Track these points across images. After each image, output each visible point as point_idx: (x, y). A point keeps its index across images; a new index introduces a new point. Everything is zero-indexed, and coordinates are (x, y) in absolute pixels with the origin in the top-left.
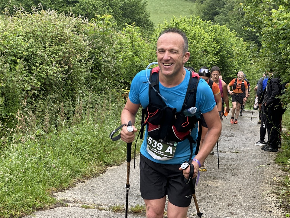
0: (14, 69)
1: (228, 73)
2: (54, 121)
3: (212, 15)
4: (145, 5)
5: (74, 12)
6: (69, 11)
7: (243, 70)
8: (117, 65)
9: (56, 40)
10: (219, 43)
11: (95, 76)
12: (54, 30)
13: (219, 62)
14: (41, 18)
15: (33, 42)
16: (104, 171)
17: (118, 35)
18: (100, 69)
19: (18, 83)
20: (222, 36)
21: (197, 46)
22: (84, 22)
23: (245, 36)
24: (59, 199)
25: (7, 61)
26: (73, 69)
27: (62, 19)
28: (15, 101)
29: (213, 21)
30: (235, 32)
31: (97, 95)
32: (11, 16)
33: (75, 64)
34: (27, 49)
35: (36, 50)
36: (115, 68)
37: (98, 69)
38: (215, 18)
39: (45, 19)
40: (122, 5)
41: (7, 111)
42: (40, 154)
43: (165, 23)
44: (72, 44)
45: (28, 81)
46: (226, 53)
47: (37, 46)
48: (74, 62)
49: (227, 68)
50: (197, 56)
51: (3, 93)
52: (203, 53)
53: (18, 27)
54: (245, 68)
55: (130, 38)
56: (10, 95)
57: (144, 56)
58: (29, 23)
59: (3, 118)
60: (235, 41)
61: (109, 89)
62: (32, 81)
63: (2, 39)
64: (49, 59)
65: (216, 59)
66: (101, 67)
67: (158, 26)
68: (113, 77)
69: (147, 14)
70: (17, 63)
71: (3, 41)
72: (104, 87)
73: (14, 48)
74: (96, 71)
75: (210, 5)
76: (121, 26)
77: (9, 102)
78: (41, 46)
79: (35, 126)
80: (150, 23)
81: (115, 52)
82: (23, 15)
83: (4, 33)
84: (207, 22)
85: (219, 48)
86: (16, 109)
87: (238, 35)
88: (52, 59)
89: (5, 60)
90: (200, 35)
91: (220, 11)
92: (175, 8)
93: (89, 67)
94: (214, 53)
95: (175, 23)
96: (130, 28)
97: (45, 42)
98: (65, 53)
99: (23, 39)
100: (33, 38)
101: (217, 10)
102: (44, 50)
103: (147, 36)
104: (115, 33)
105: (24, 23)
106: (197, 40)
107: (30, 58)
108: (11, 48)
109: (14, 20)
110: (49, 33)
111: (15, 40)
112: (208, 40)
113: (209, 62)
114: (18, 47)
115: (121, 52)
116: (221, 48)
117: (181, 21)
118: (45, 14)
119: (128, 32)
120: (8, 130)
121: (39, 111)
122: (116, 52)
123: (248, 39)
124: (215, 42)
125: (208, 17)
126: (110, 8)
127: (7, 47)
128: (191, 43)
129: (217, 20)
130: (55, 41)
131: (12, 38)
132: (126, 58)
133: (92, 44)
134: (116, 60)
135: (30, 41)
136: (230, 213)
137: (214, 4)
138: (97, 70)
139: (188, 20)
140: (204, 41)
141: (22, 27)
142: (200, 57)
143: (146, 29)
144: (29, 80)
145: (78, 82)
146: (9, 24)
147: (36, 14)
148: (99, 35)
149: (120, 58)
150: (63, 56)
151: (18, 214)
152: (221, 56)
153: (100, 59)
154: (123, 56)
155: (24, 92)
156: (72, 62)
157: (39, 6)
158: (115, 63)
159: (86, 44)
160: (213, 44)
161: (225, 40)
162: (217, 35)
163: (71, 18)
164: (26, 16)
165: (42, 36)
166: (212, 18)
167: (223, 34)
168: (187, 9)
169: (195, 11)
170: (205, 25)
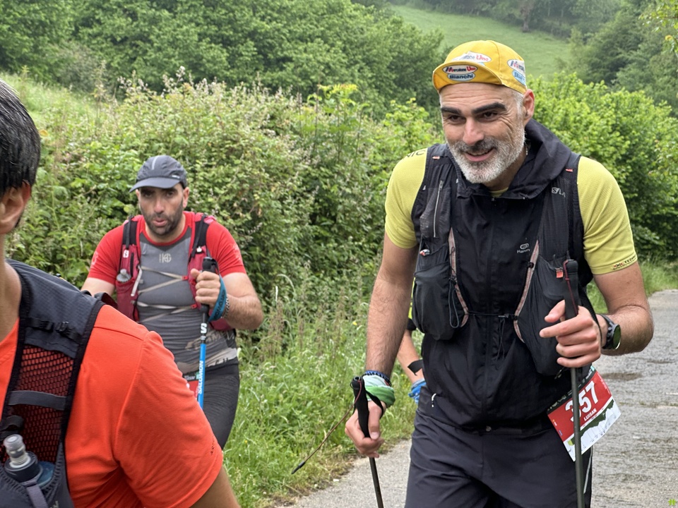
1: (654, 206)
3: (611, 68)
8: (375, 204)
9: (221, 151)
10: (628, 134)
11: (322, 232)
12: (215, 128)
13: (630, 179)
14: (182, 103)
17: (376, 130)
18: (333, 214)
20: (633, 117)
22: (291, 104)
26: (266, 220)
30: (666, 105)
31: (328, 279)
33: (269, 207)
37: (330, 215)
38: (619, 74)
39: (194, 105)
44: (258, 160)
46: (646, 156)
48: (267, 202)
49: (652, 193)
58: (157, 117)
60: (668, 126)
64: (204, 199)
65: (623, 172)
66: (335, 209)
68: (366, 232)
72: (346, 258)
74: (326, 221)
75: (604, 46)
81: (368, 173)
84: (594, 86)
85: (630, 145)
88: (210, 200)
89: (96, 209)
90: (578, 118)
91: (630, 59)
93: (305, 212)
96: (403, 111)
97: (194, 160)
98: (242, 182)
101: (621, 56)
104: (367, 125)
106: (572, 130)
108: (110, 179)
110: (202, 136)
111: (119, 159)
112: (600, 129)
116: (634, 145)
119: (400, 122)
122: (374, 172)
124: (618, 134)
127: (102, 178)
129: (622, 79)
130: (219, 156)
133: (312, 157)
134: (371, 192)
137: (613, 44)
138: (328, 218)
139: (549, 85)
140: (590, 131)
145: (279, 252)
148: (329, 133)
149: (381, 185)
150: (238, 190)
152: (634, 165)
153: (332, 191)
156: (259, 202)
157: (180, 76)
158: (370, 198)
160: (612, 138)
161: (641, 127)
162: (621, 115)
163: (261, 98)
164: (150, 99)
165: (186, 145)
166: (611, 75)
167: (635, 112)
168: (550, 60)
169: (568, 62)
170: (591, 95)
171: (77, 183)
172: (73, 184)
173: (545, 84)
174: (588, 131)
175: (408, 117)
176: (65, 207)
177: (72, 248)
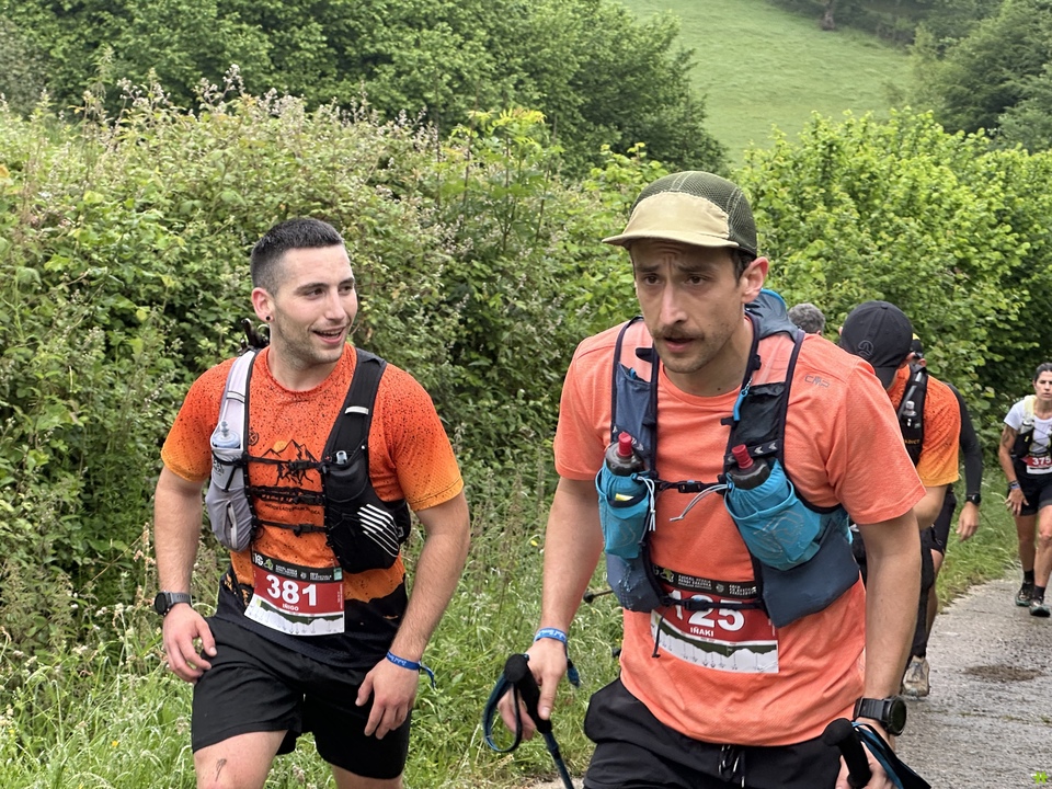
0: (121, 350)
3: (989, 107)
4: (684, 66)
8: (567, 332)
10: (1024, 230)
11: (470, 378)
12: (293, 179)
13: (1027, 314)
15: (202, 235)
17: (568, 199)
18: (492, 347)
19: (139, 411)
20: (1036, 199)
21: (924, 247)
22: (420, 142)
25: (93, 318)
27: (327, 133)
28: (127, 488)
29: (992, 132)
31: (479, 463)
32: (112, 124)
33: (382, 325)
34: (178, 265)
35: (217, 267)
36: (561, 344)
37: (486, 348)
40: (582, 67)
41: (94, 535)
43: (780, 143)
44: (368, 239)
47: (219, 250)
48: (380, 318)
50: (925, 291)
51: (79, 453)
52: (950, 276)
53: (139, 169)
56: (106, 462)
58: (187, 154)
59: (75, 563)
61: (532, 439)
63: (76, 220)
65: (1015, 301)
66: (496, 339)
67: (747, 158)
68: (550, 383)
69: (692, 107)
70: (136, 325)
71: (79, 230)
72: (512, 428)
73: (124, 262)
74: (477, 359)
76: (578, 162)
77: (101, 495)
78: (236, 251)
80: (709, 147)
81: (556, 275)
82: (160, 117)
83: (85, 198)
84: (966, 137)
85: (1028, 250)
86: (133, 522)
89: (86, 312)
90: (935, 195)
91: (1025, 91)
92: (817, 79)
93: (443, 339)
94: (1004, 277)
95: (824, 143)
96: (621, 165)
97: (254, 234)
99: (160, 222)
100: (203, 217)
101: (1009, 83)
104: (556, 188)
105: (166, 154)
106: (923, 216)
107: (190, 303)
109: (125, 143)
110: (269, 192)
111: (130, 225)
112: (976, 217)
113: (982, 316)
114: (142, 255)
115: (585, 273)
116: (1035, 251)
117: (850, 135)
118: (255, 112)
119: (614, 184)
122: (561, 276)
124: (1008, 228)
125: (971, 118)
126: (527, 80)
127: (95, 256)
128: (897, 232)
131: (117, 218)
132: (607, 302)
133: (457, 240)
134: (563, 311)
135: (191, 229)
137: (994, 60)
138: (481, 354)
139: (881, 131)
140: (956, 220)
141: (156, 171)
142: (940, 295)
146: (103, 158)
147: (214, 115)
148: (489, 197)
149: (578, 298)
153: (491, 304)
154: (594, 290)
156: (370, 317)
157: (229, 81)
158: (559, 321)
159: (429, 238)
160: (996, 234)
162: (1013, 195)
163: (366, 127)
164: (174, 121)
165: (240, 206)
166: (987, 118)
167: (1040, 190)
168: (873, 84)
169: (908, 90)
170: (958, 153)
171: (55, 265)
172: (48, 265)
173: (874, 129)
174: (953, 221)
175: (633, 176)
176: (32, 306)
177: (47, 379)
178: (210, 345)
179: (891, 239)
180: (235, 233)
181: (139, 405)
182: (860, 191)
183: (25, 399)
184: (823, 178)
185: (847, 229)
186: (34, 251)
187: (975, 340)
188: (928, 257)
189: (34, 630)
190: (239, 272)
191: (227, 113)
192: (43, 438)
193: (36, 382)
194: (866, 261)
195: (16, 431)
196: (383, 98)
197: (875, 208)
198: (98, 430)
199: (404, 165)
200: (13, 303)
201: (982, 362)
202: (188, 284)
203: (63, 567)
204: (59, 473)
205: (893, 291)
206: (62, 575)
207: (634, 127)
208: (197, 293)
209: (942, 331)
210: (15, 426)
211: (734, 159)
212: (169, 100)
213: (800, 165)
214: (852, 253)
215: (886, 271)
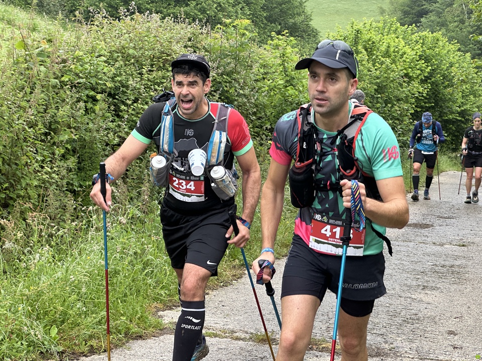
0: (91, 110)
1: (444, 113)
2: (156, 194)
3: (418, 15)
4: (304, 1)
5: (187, 15)
6: (179, 15)
7: (471, 106)
8: (259, 102)
9: (160, 61)
10: (429, 62)
12: (156, 46)
13: (430, 93)
14: (134, 26)
15: (121, 67)
16: (239, 276)
17: (259, 52)
19: (98, 133)
20: (434, 50)
21: (392, 69)
22: (204, 31)
23: (474, 50)
24: (167, 322)
25: (80, 98)
27: (169, 28)
28: (93, 162)
29: (418, 25)
30: (456, 43)
32: (87, 24)
34: (112, 78)
35: (127, 79)
36: (256, 106)
38: (423, 20)
39: (141, 29)
40: (266, 2)
41: (82, 179)
42: (135, 248)
43: (339, 30)
45: (114, 130)
46: (442, 78)
47: (128, 72)
49: (444, 103)
50: (392, 85)
51: (76, 149)
52: (402, 80)
53: (97, 42)
54: (474, 103)
55: (280, 57)
56: (86, 152)
57: (303, 86)
58: (116, 36)
59: (75, 190)
60: (457, 58)
62: (121, 129)
63: (73, 61)
64: (147, 93)
65: (425, 89)
67: (327, 36)
68: (252, 121)
69: (307, 16)
70: (97, 101)
71: (74, 65)
73: (91, 77)
76: (264, 37)
77: (84, 165)
78: (134, 72)
79: (127, 203)
80: (313, 32)
81: (255, 80)
82: (105, 22)
83: (76, 54)
84: (408, 27)
85: (430, 70)
87: (462, 49)
88: (152, 93)
89: (77, 96)
90: (396, 49)
91: (431, 9)
92: (354, 5)
94: (422, 79)
95: (355, 30)
96: (279, 39)
97: (141, 66)
99: (105, 62)
100: (121, 60)
101: (424, 7)
102: (139, 79)
103: (307, 53)
104: (255, 48)
105: (107, 36)
106: (392, 57)
107: (117, 93)
108: (87, 76)
109: (92, 32)
110: (147, 50)
111: (93, 63)
112: (411, 58)
113: (414, 94)
114: (99, 74)
115: (266, 80)
116: (433, 70)
117: (365, 27)
118: (141, 20)
119: (277, 47)
120: (83, 209)
121: (132, 179)
122: (257, 81)
123: (479, 55)
124: (423, 61)
125: (410, 20)
126: (245, 7)
127: (81, 75)
128: (382, 63)
129: (425, 23)
130: (158, 64)
131: (88, 61)
132: (274, 90)
133: (218, 68)
134: (257, 94)
135: (117, 65)
136: (452, 346)
139: (377, 25)
140: (404, 59)
141: (103, 42)
142: (398, 87)
143: (305, 40)
144: (116, 128)
146: (83, 37)
147: (126, 21)
148: (229, 52)
149: (263, 89)
151: (102, 346)
152: (432, 84)
153: (230, 91)
154: (269, 86)
155: (108, 148)
157: (131, 8)
158: (256, 98)
160: (418, 64)
161: (439, 57)
162: (425, 49)
163: (184, 25)
164: (110, 23)
165: (136, 55)
166: (417, 20)
167: (435, 47)
168: (375, 7)
169: (387, 10)
170: (405, 33)
171: (65, 79)
172: (63, 79)
173: (374, 24)
174: (403, 59)
175: (283, 44)
176: (57, 94)
177: (63, 121)
178: (125, 108)
179: (380, 66)
180: (134, 66)
181: (98, 131)
182: (369, 48)
183: (54, 129)
184: (355, 43)
185: (364, 63)
186: (57, 73)
187: (411, 103)
188: (393, 73)
189: (59, 215)
190: (136, 80)
191: (131, 20)
192: (62, 144)
193: (58, 123)
194: (371, 74)
195: (51, 141)
196: (191, 14)
197: (374, 54)
198: (82, 140)
199: (198, 40)
200: (50, 93)
201: (413, 111)
202: (116, 85)
203: (70, 192)
204: (68, 157)
205: (380, 85)
206: (69, 195)
207: (285, 24)
208: (120, 89)
209: (399, 100)
210: (51, 139)
211: (322, 36)
212: (109, 15)
213: (346, 39)
214: (365, 71)
215: (378, 78)
